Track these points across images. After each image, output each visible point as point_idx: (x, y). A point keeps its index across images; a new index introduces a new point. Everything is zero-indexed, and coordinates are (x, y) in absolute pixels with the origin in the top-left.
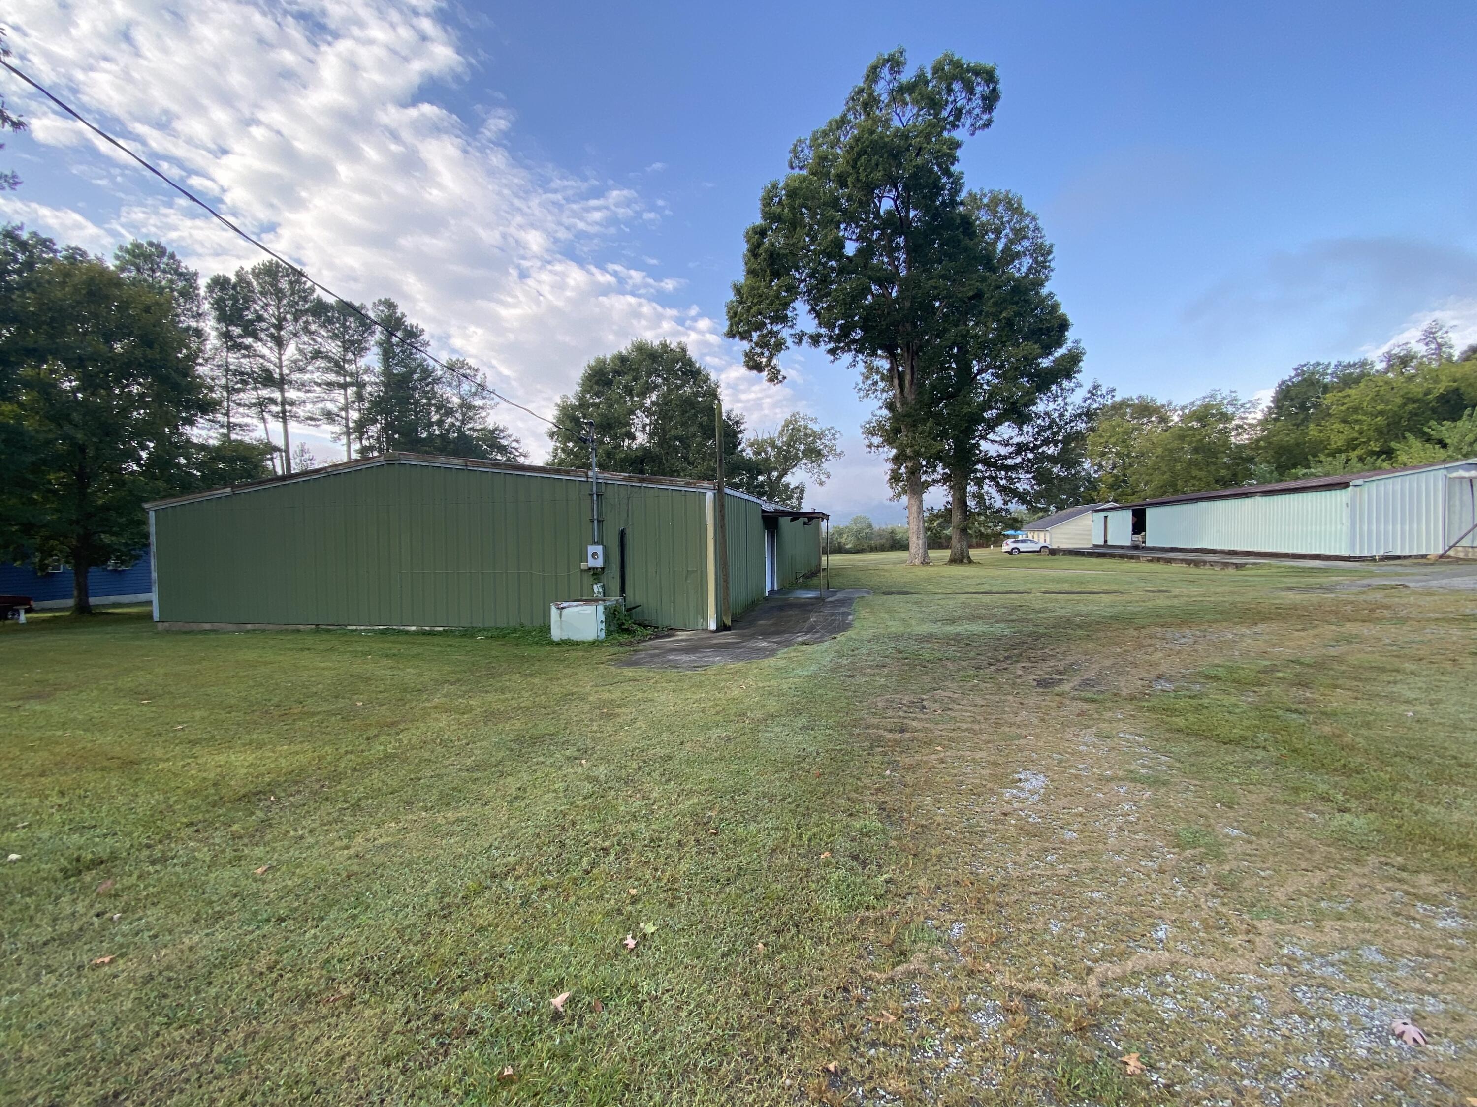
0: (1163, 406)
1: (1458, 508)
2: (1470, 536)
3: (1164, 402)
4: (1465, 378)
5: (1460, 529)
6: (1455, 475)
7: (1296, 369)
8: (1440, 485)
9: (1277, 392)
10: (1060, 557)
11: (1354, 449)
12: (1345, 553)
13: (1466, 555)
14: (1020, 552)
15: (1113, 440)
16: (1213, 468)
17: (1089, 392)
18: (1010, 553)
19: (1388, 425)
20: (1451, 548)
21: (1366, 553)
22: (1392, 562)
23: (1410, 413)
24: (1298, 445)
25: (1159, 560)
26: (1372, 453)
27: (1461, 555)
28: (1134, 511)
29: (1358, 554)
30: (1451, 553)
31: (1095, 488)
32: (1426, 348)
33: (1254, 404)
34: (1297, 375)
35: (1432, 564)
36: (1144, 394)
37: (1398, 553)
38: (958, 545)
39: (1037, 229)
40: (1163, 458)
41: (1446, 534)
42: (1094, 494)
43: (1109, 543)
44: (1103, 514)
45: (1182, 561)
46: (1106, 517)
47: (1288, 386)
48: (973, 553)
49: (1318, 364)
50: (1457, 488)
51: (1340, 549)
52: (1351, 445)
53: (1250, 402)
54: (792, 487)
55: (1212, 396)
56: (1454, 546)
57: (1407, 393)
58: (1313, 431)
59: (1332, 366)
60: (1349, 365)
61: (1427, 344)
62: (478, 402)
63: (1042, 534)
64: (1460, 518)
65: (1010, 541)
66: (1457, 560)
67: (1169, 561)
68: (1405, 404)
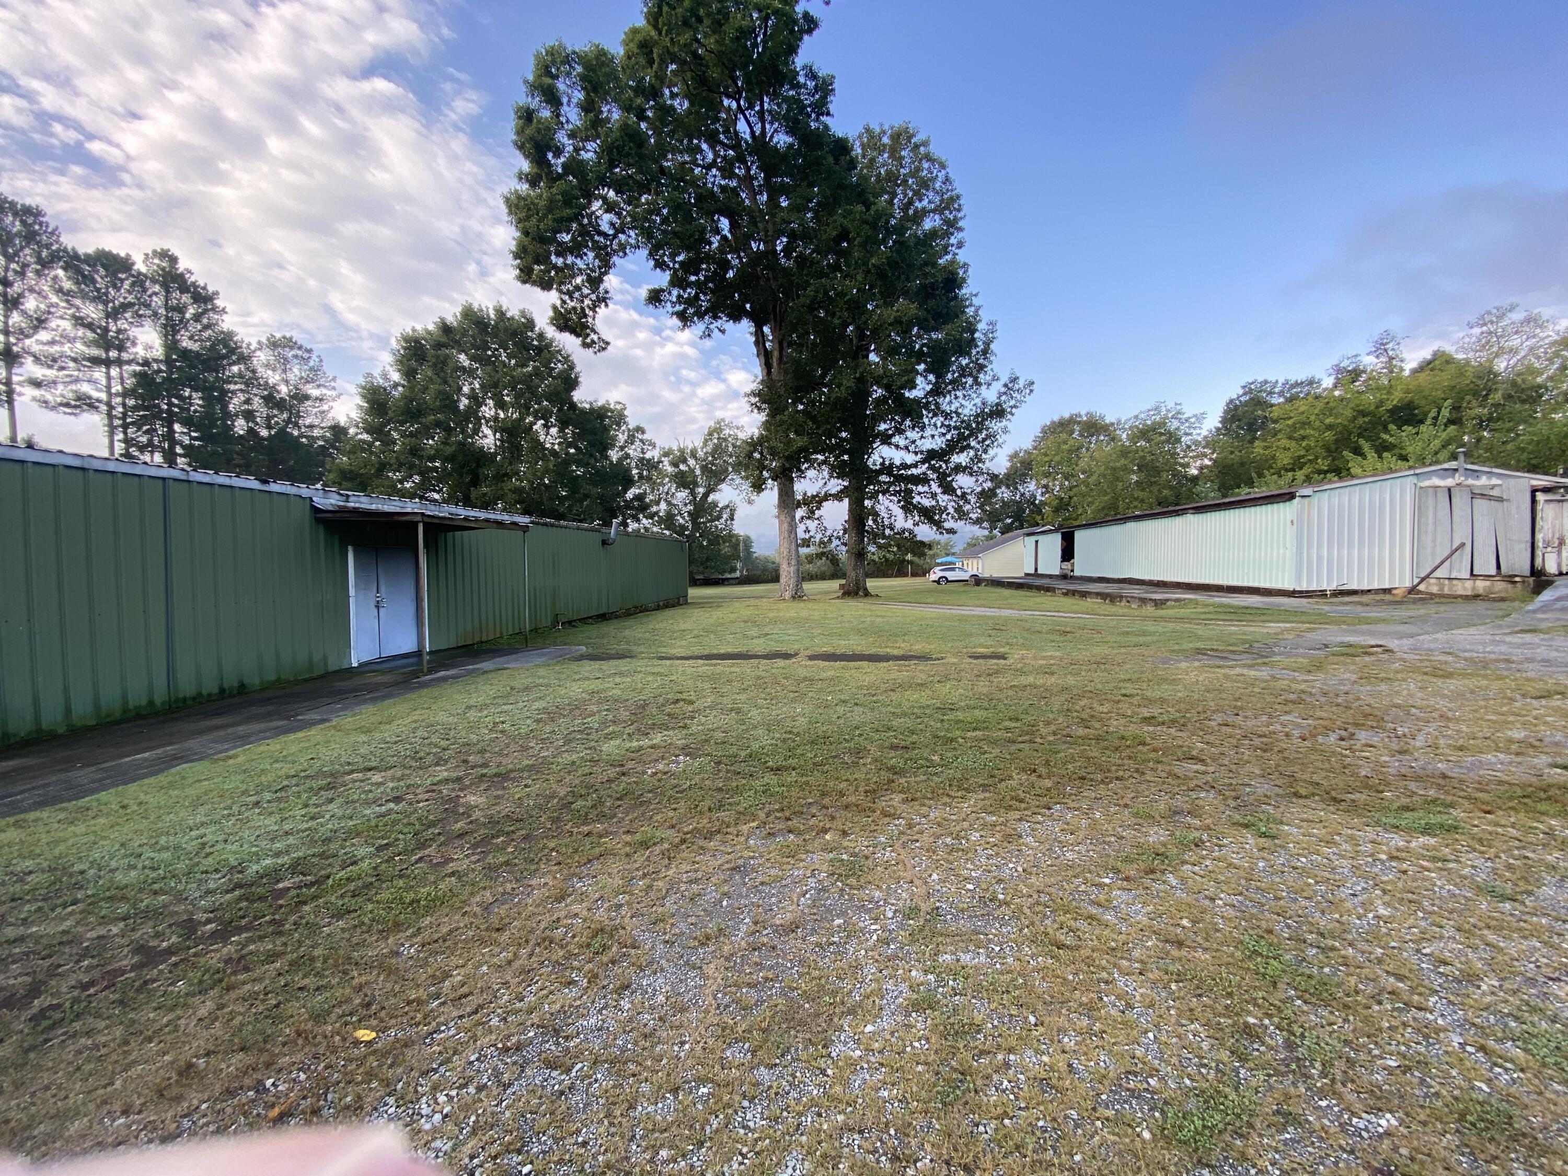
0: (1113, 424)
1: (1430, 528)
2: (1447, 564)
3: (1113, 420)
4: (1419, 389)
5: (1433, 554)
6: (1427, 483)
7: (1243, 387)
8: (1408, 498)
9: (1226, 412)
10: (982, 588)
11: (1301, 469)
12: (1289, 586)
13: (1442, 589)
14: (948, 581)
15: (1057, 458)
16: (1155, 489)
17: (1006, 385)
18: (938, 582)
19: (1337, 441)
20: (1423, 580)
21: (1314, 587)
22: (1347, 599)
23: (1360, 427)
24: (1242, 464)
25: (1074, 593)
26: (1320, 472)
27: (1435, 589)
28: (1063, 534)
29: (1304, 587)
30: (1422, 587)
31: (1040, 512)
32: (1376, 360)
33: (1200, 418)
34: (1245, 394)
35: (1401, 603)
36: (1092, 410)
37: (1355, 586)
38: (853, 574)
39: (947, 180)
40: (1104, 476)
41: (1416, 562)
42: (1038, 518)
43: (1039, 572)
44: (1034, 538)
45: (1098, 594)
46: (1037, 542)
47: (1236, 406)
48: (872, 584)
49: (1266, 382)
50: (1431, 501)
51: (1283, 581)
52: (1297, 465)
53: (1195, 416)
54: (720, 505)
55: (1157, 409)
56: (1428, 576)
57: (1358, 406)
58: (1258, 448)
59: (1280, 384)
60: (1297, 384)
61: (1377, 357)
62: (314, 392)
63: (975, 561)
64: (1434, 541)
65: (937, 569)
66: (1432, 596)
67: (1084, 595)
68: (1355, 418)
